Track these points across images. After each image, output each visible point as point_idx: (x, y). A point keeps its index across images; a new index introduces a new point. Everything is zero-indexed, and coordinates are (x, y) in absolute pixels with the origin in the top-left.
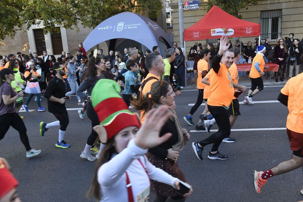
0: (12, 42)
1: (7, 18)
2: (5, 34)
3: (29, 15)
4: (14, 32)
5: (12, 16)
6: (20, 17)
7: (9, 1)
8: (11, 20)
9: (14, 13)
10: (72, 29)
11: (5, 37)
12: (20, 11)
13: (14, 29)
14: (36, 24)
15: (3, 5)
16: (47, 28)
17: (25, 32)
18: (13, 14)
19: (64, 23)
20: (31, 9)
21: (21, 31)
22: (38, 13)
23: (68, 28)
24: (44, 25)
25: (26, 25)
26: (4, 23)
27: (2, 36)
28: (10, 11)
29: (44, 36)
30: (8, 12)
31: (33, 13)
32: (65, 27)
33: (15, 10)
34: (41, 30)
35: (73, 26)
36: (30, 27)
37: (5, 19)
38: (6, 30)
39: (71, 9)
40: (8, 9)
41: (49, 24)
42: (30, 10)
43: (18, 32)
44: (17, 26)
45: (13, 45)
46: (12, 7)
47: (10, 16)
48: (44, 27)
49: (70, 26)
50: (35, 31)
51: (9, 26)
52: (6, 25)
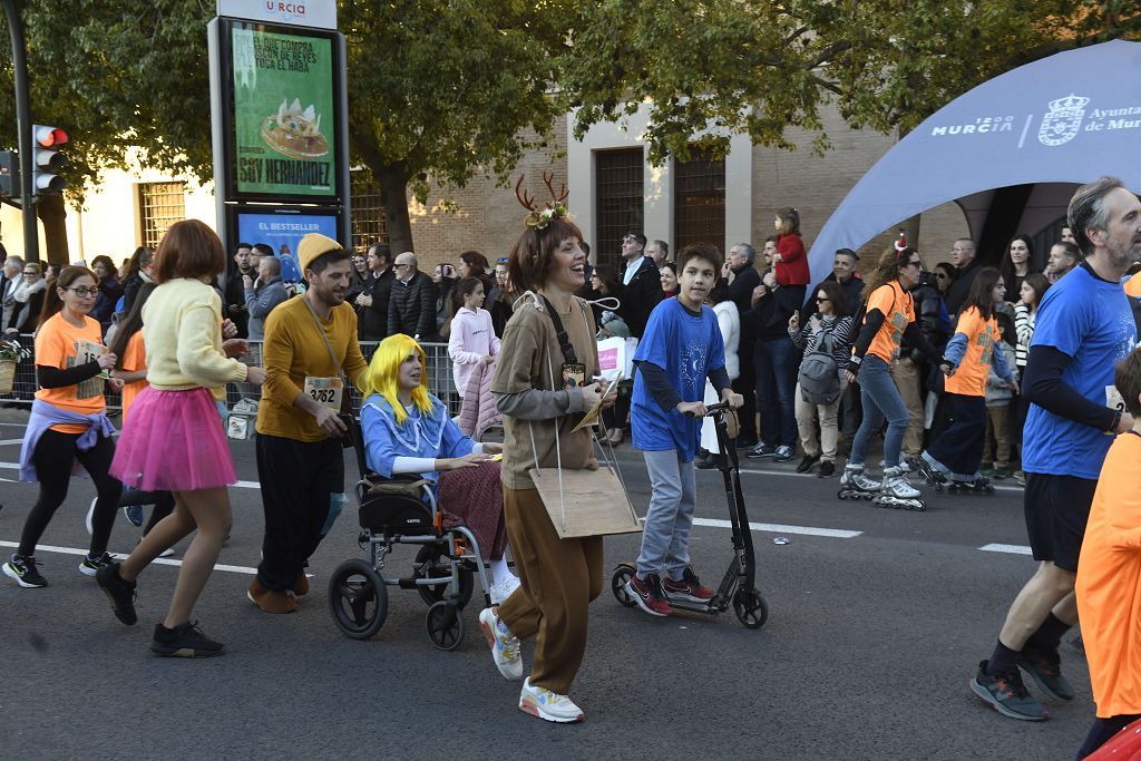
0: (492, 208)
1: (493, 83)
2: (473, 159)
3: (595, 66)
4: (514, 149)
5: (516, 75)
6: (548, 83)
7: (514, 7)
8: (510, 95)
9: (523, 58)
10: (786, 145)
11: (470, 174)
12: (553, 55)
13: (514, 138)
14: (614, 119)
15: (488, 27)
17: (559, 156)
18: (524, 65)
19: (751, 118)
20: (608, 39)
21: (542, 149)
22: (638, 55)
23: (767, 144)
24: (656, 117)
25: (572, 118)
26: (478, 108)
27: (463, 168)
28: (510, 48)
29: (641, 185)
30: (500, 51)
31: (616, 56)
32: (757, 129)
33: (533, 46)
34: (637, 152)
35: (790, 132)
36: (591, 125)
37: (486, 88)
38: (480, 137)
39: (794, 44)
40: (503, 42)
41: (679, 111)
42: (601, 40)
43: (531, 161)
44: (531, 126)
45: (497, 223)
47: (506, 75)
48: (656, 126)
49: (780, 129)
50: (603, 158)
51: (497, 120)
52: (485, 118)
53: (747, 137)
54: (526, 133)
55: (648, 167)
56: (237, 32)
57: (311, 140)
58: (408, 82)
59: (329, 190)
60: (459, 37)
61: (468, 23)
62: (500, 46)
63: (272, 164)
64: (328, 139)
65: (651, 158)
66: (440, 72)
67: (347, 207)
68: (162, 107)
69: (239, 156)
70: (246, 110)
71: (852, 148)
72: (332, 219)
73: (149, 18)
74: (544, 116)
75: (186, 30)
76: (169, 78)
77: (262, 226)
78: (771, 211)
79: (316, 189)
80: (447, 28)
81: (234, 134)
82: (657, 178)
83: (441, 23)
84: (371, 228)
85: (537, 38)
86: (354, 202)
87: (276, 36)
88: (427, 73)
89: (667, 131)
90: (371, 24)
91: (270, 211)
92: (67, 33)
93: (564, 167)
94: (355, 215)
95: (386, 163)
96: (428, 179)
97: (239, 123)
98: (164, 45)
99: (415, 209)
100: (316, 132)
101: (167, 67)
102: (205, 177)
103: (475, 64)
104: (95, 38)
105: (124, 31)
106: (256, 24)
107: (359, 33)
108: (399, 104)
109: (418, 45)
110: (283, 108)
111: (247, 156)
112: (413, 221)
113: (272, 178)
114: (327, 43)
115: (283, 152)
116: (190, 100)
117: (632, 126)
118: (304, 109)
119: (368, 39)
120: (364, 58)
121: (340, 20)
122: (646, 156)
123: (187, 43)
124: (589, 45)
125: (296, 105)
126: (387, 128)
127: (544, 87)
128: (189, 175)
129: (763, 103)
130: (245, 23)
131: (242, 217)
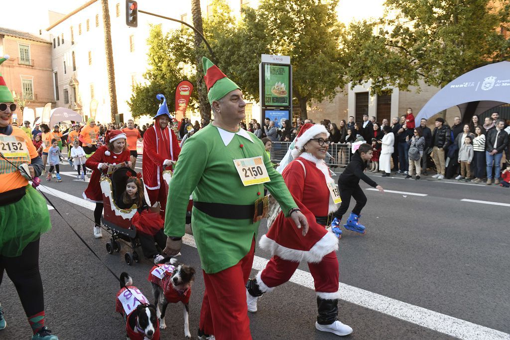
0: (328, 108)
1: (329, 76)
2: (324, 96)
3: (357, 71)
4: (334, 93)
7: (336, 56)
8: (334, 79)
9: (338, 69)
10: (408, 91)
11: (323, 99)
12: (345, 68)
13: (334, 90)
14: (361, 85)
15: (328, 62)
16: (376, 87)
17: (346, 94)
18: (337, 71)
19: (399, 84)
21: (342, 93)
22: (368, 67)
23: (403, 90)
24: (373, 84)
25: (350, 84)
26: (325, 82)
27: (321, 98)
29: (368, 102)
30: (331, 68)
31: (362, 68)
32: (401, 86)
33: (340, 66)
34: (367, 93)
35: (410, 87)
36: (355, 86)
38: (325, 90)
39: (412, 64)
41: (379, 82)
42: (358, 64)
43: (339, 95)
46: (337, 63)
47: (333, 74)
49: (407, 86)
50: (358, 95)
51: (330, 85)
52: (327, 85)
53: (398, 88)
54: (338, 89)
55: (370, 97)
56: (266, 66)
57: (283, 92)
58: (307, 76)
59: (287, 104)
60: (321, 64)
61: (323, 61)
62: (331, 66)
63: (273, 98)
64: (287, 92)
65: (371, 94)
66: (316, 74)
67: (292, 108)
68: (248, 85)
69: (266, 96)
70: (267, 85)
71: (427, 91)
72: (288, 112)
73: (245, 64)
74: (343, 84)
75: (254, 66)
76: (250, 78)
77: (271, 114)
78: (403, 108)
79: (284, 104)
80: (318, 62)
81: (265, 91)
82: (373, 100)
83: (316, 61)
84: (297, 114)
85: (341, 64)
86: (293, 107)
87: (275, 66)
88: (312, 74)
89: (375, 87)
90: (298, 62)
91: (273, 110)
92: (227, 68)
93: (347, 97)
94: (293, 110)
95: (301, 97)
96: (312, 101)
97: (266, 88)
98: (249, 70)
99: (308, 109)
100: (284, 90)
101: (249, 75)
102: (258, 101)
103: (325, 71)
104: (233, 69)
105: (240, 67)
106: (271, 64)
107: (295, 64)
108: (305, 82)
109: (310, 67)
110: (277, 83)
111: (268, 96)
112: (308, 112)
113: (273, 102)
114: (288, 67)
115: (277, 95)
116: (255, 83)
117: (366, 86)
118: (281, 84)
119: (297, 66)
120: (297, 71)
121: (291, 62)
122: (369, 94)
123: (254, 69)
124: (355, 65)
125: (280, 83)
126: (302, 88)
127: (343, 77)
128: (253, 101)
129: (402, 79)
130: (268, 64)
131: (266, 111)
